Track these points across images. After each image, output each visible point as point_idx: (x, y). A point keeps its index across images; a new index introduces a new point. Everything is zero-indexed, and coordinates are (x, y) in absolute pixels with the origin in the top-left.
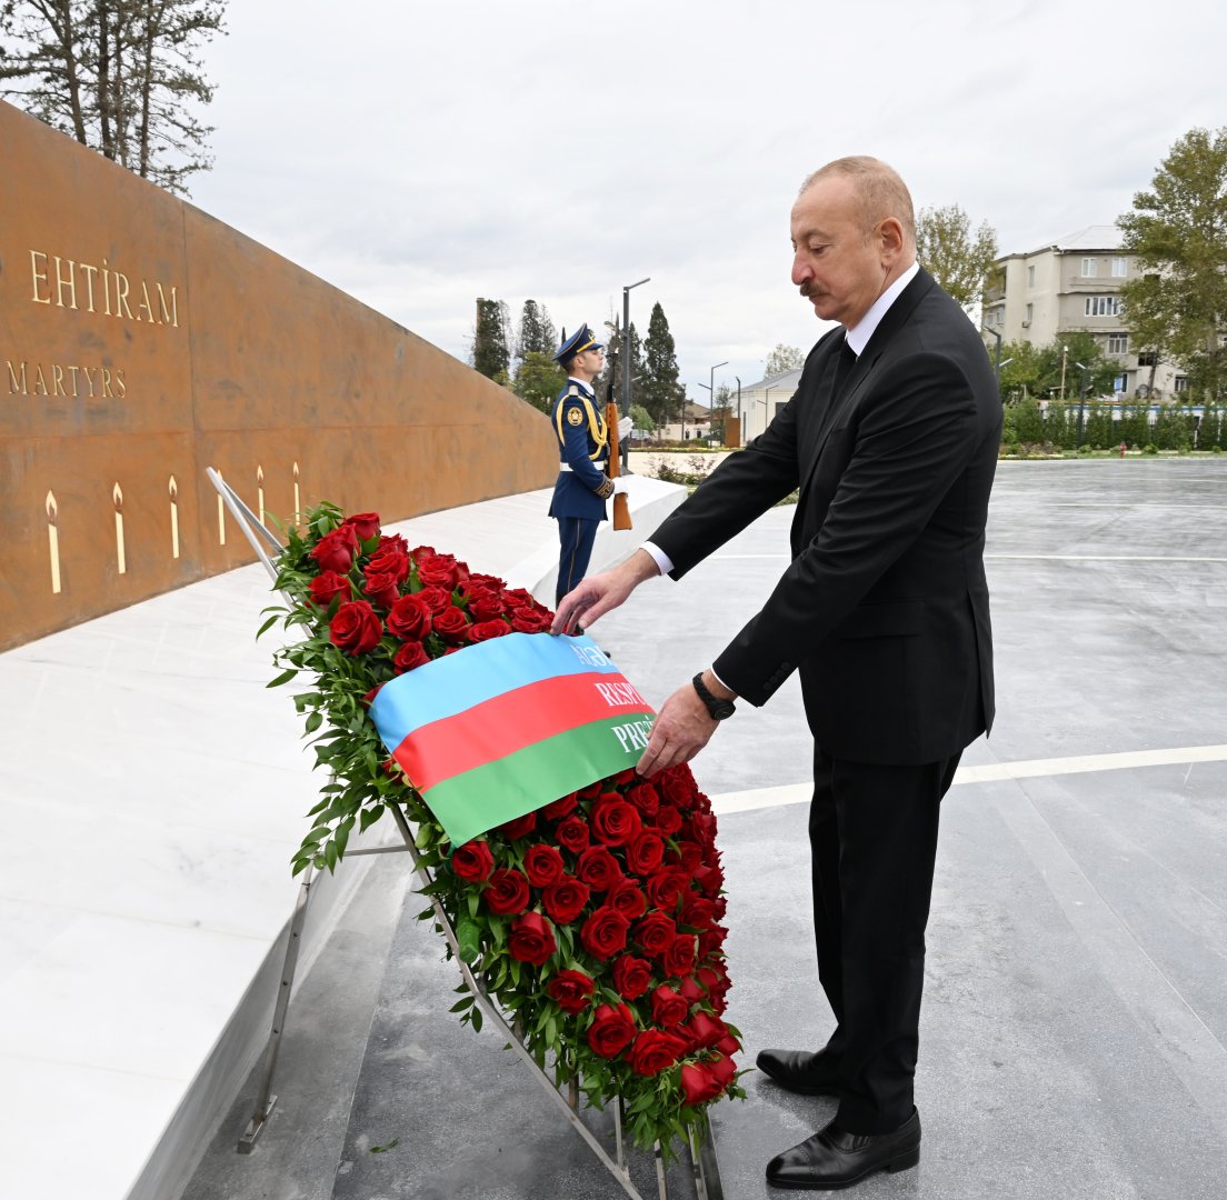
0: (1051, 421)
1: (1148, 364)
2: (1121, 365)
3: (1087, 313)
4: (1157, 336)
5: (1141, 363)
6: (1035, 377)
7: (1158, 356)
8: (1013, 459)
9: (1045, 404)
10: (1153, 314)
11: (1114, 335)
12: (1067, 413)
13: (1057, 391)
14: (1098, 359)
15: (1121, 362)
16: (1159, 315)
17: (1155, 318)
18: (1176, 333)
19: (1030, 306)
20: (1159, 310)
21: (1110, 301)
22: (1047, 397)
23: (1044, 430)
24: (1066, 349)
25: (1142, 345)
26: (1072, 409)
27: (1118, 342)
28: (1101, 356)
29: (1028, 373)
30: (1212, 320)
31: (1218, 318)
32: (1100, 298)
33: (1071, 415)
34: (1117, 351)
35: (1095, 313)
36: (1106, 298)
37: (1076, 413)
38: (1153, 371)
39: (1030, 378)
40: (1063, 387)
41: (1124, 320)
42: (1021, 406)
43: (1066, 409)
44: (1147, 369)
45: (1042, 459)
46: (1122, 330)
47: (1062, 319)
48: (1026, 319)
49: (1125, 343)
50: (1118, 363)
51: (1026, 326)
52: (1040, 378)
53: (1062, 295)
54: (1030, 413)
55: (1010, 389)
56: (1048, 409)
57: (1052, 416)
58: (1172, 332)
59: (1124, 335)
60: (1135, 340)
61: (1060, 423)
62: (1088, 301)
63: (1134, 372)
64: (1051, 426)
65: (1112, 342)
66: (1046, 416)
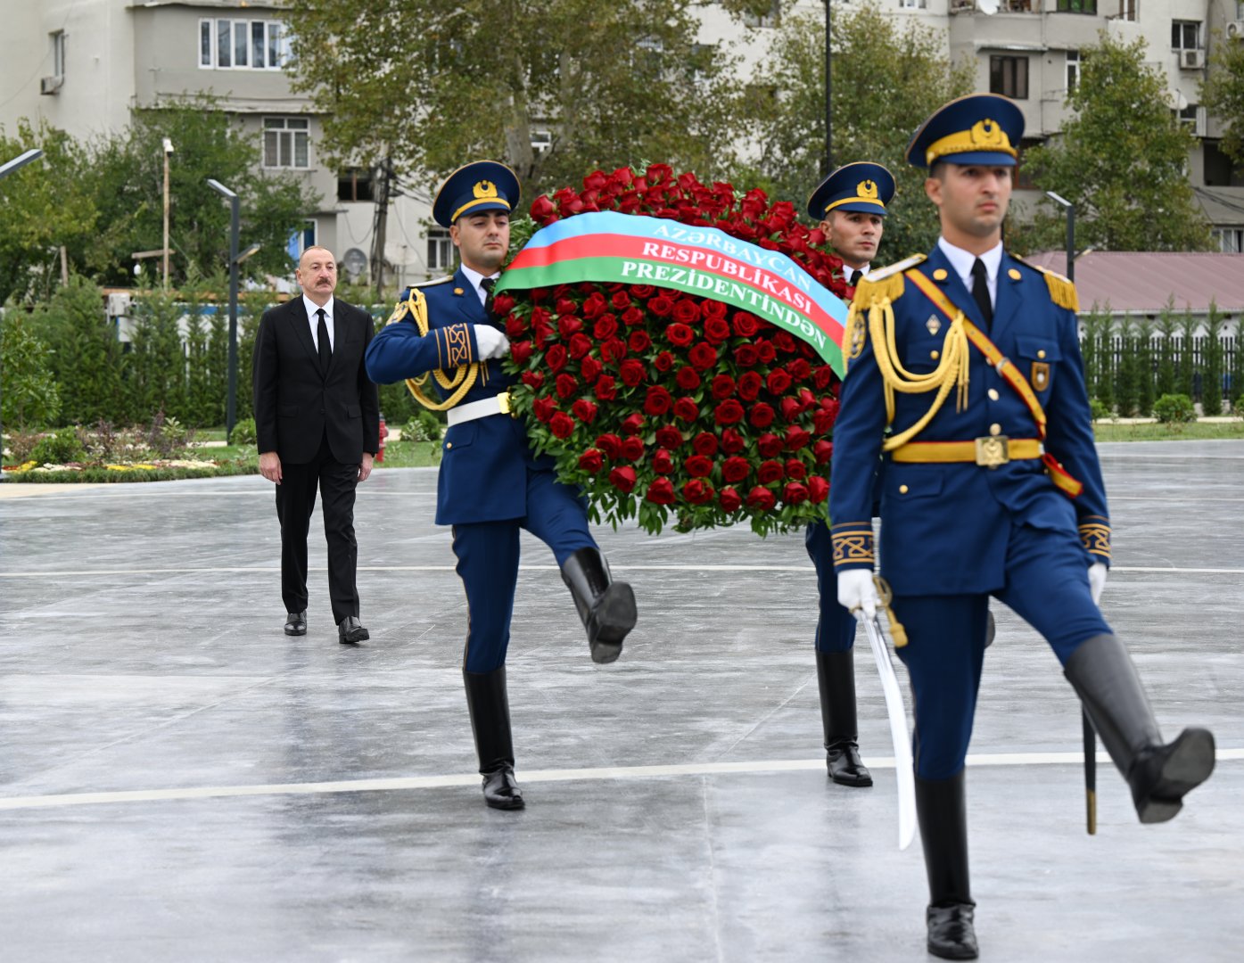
0: (142, 349)
1: (364, 194)
2: (304, 195)
3: (206, 62)
4: (386, 123)
5: (345, 193)
6: (87, 226)
7: (391, 174)
8: (59, 479)
9: (120, 299)
10: (371, 65)
11: (275, 119)
12: (183, 326)
13: (150, 263)
14: (247, 179)
15: (304, 187)
16: (387, 67)
17: (379, 74)
18: (432, 116)
19: (57, 36)
20: (385, 55)
21: (258, 31)
22: (127, 281)
23: (125, 375)
24: (168, 146)
25: (354, 142)
26: (196, 313)
27: (286, 137)
28: (253, 170)
29: (67, 212)
30: (516, 86)
31: (526, 82)
32: (233, 22)
33: (195, 330)
34: (286, 161)
35: (224, 61)
36: (248, 22)
37: (206, 325)
38: (382, 213)
39: (75, 226)
40: (167, 252)
41: (301, 79)
42: (58, 307)
43: (180, 313)
44: (363, 212)
45: (154, 478)
46: (295, 108)
47: (143, 72)
48: (49, 72)
49: (302, 140)
50: (298, 191)
51: (51, 91)
52: (101, 226)
53: (136, 10)
54: (84, 326)
55: (23, 256)
56: (130, 314)
57: (144, 333)
58: (423, 111)
59: (299, 120)
60: (332, 131)
61: (168, 353)
62: (205, 31)
63: (331, 216)
64: (142, 361)
65: (271, 138)
66: (126, 332)
